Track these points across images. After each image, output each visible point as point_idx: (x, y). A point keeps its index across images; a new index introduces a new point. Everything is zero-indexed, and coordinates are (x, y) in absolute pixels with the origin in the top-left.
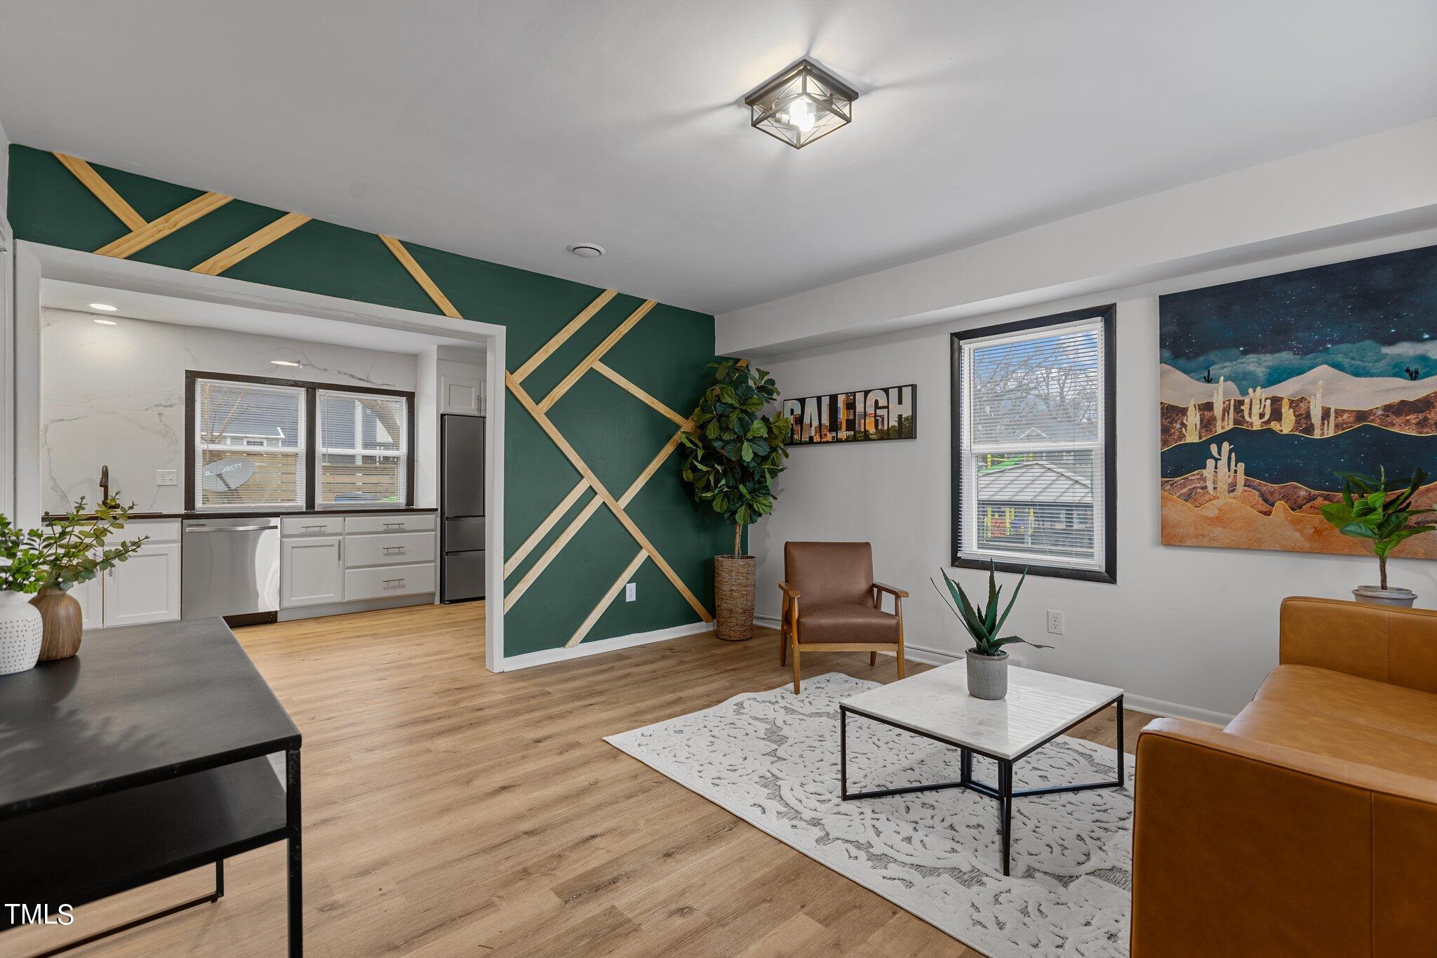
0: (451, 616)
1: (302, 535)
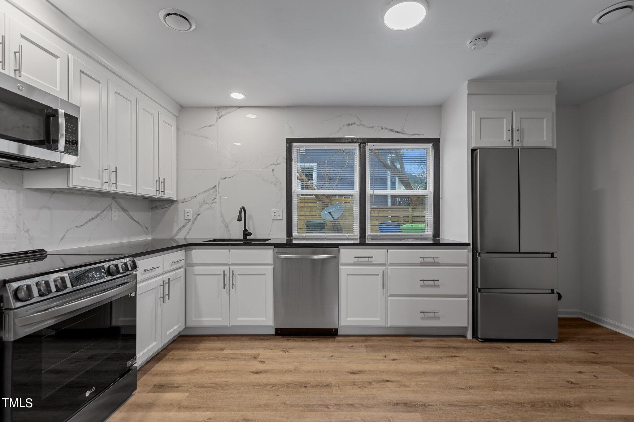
1: (355, 264)
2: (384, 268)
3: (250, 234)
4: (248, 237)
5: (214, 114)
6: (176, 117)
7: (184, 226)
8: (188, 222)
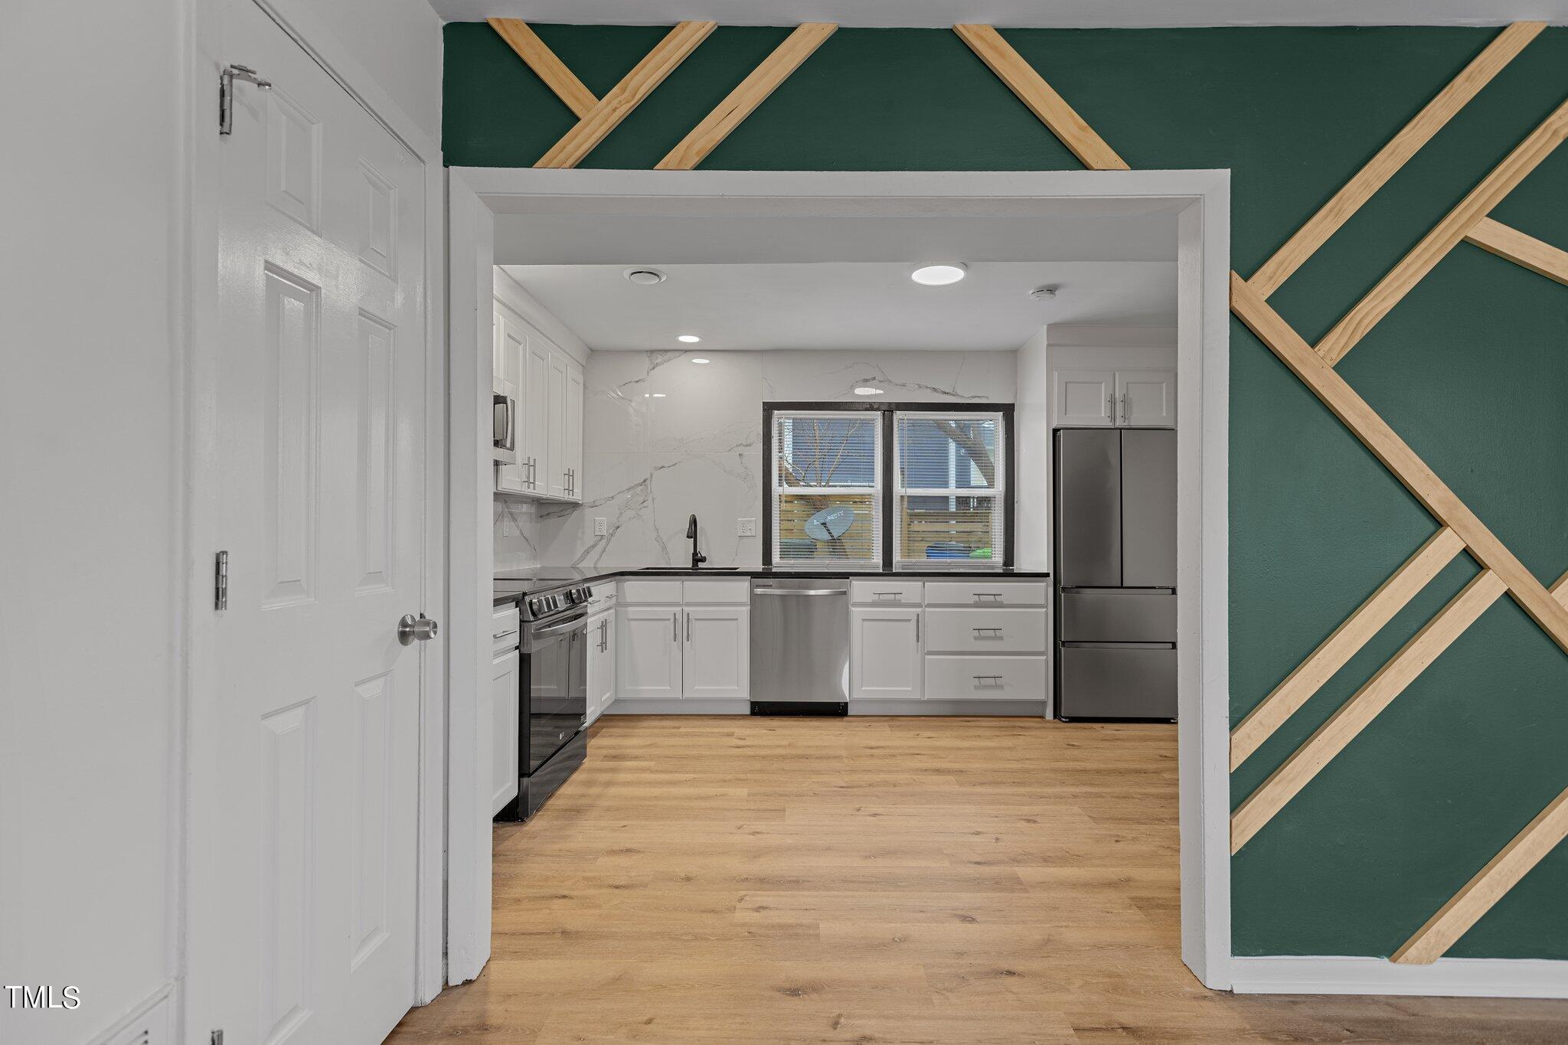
0: (1076, 752)
1: (873, 604)
2: (919, 610)
3: (703, 560)
4: (701, 565)
5: (645, 362)
6: (583, 366)
7: (593, 547)
8: (600, 540)
